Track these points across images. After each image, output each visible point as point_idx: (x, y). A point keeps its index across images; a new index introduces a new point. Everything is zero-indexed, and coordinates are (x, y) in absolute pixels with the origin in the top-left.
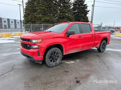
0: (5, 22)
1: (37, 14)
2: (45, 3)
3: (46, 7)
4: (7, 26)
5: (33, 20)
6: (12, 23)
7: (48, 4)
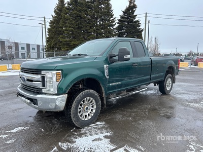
0: (23, 48)
1: (62, 38)
2: (74, 22)
3: (74, 28)
4: (26, 55)
5: (58, 46)
6: (34, 51)
7: (78, 23)
